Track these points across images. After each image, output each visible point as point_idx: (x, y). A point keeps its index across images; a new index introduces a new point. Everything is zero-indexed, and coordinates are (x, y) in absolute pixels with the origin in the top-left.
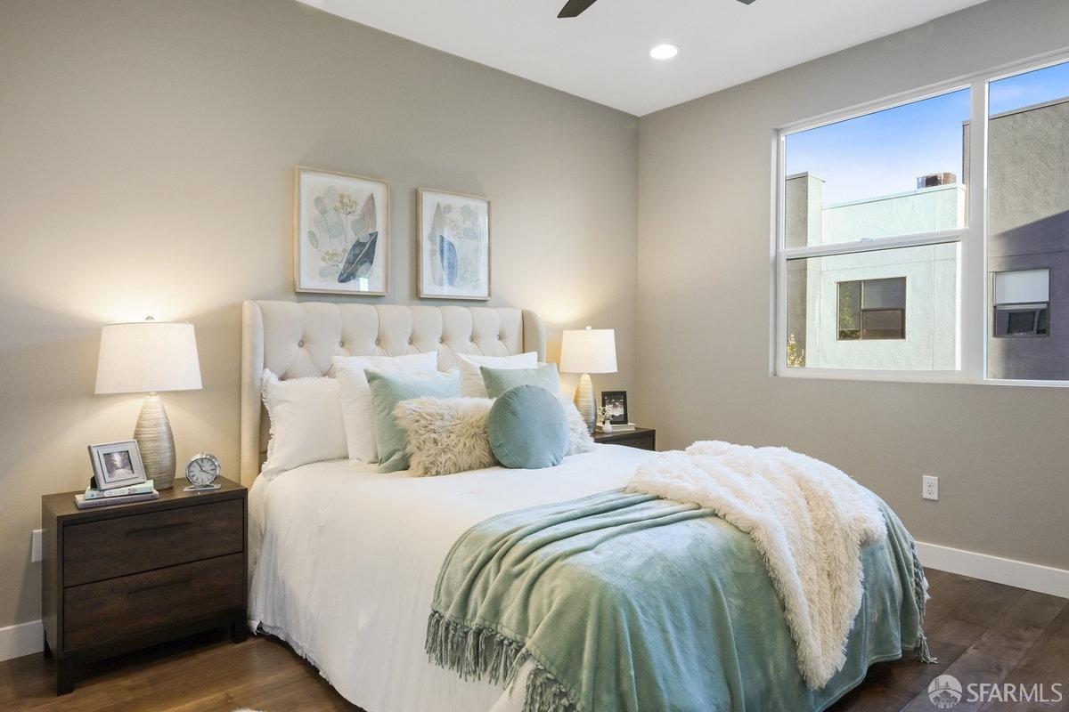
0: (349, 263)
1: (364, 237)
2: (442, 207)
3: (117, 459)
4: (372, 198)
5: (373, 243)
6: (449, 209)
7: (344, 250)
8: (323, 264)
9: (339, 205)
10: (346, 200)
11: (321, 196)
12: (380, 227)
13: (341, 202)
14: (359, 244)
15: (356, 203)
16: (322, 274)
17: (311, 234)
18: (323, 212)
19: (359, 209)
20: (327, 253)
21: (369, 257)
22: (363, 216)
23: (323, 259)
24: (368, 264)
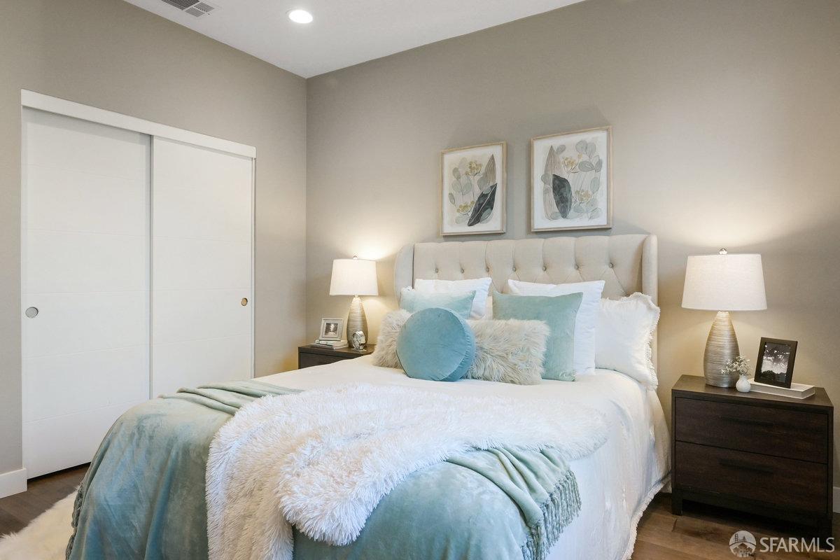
0: (476, 211)
1: (487, 189)
2: (555, 149)
3: (332, 327)
4: (492, 158)
5: (493, 193)
6: (562, 149)
7: (472, 202)
8: (458, 214)
9: (469, 170)
10: (474, 165)
11: (457, 167)
12: (499, 179)
13: (470, 167)
14: (483, 196)
15: (481, 165)
16: (458, 222)
17: (451, 195)
18: (458, 178)
19: (483, 170)
20: (460, 206)
21: (490, 204)
22: (486, 174)
23: (458, 211)
24: (489, 210)
